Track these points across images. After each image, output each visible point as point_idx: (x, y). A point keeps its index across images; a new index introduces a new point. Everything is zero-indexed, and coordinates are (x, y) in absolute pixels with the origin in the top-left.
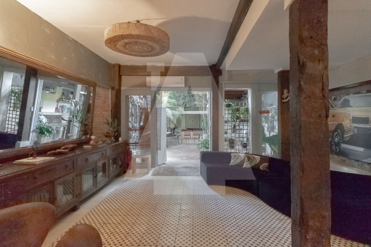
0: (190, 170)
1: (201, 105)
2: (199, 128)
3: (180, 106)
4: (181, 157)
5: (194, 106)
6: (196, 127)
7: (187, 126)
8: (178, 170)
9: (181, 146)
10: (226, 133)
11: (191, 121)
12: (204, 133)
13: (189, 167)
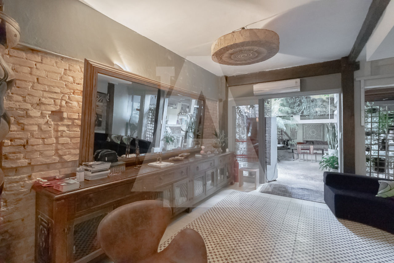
0: (309, 193)
1: (325, 112)
2: (322, 140)
3: (295, 114)
4: (297, 175)
5: (315, 113)
6: (318, 140)
7: (304, 138)
8: (293, 191)
9: (297, 161)
10: (368, 149)
11: (310, 132)
12: (330, 148)
13: (307, 189)
